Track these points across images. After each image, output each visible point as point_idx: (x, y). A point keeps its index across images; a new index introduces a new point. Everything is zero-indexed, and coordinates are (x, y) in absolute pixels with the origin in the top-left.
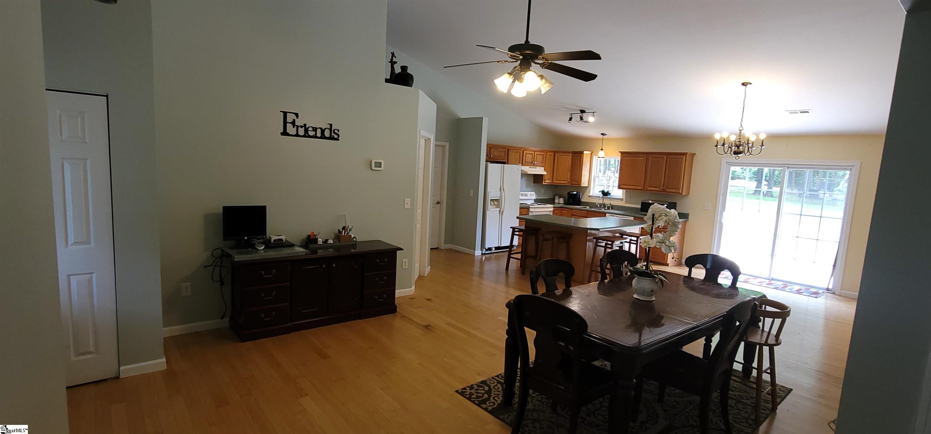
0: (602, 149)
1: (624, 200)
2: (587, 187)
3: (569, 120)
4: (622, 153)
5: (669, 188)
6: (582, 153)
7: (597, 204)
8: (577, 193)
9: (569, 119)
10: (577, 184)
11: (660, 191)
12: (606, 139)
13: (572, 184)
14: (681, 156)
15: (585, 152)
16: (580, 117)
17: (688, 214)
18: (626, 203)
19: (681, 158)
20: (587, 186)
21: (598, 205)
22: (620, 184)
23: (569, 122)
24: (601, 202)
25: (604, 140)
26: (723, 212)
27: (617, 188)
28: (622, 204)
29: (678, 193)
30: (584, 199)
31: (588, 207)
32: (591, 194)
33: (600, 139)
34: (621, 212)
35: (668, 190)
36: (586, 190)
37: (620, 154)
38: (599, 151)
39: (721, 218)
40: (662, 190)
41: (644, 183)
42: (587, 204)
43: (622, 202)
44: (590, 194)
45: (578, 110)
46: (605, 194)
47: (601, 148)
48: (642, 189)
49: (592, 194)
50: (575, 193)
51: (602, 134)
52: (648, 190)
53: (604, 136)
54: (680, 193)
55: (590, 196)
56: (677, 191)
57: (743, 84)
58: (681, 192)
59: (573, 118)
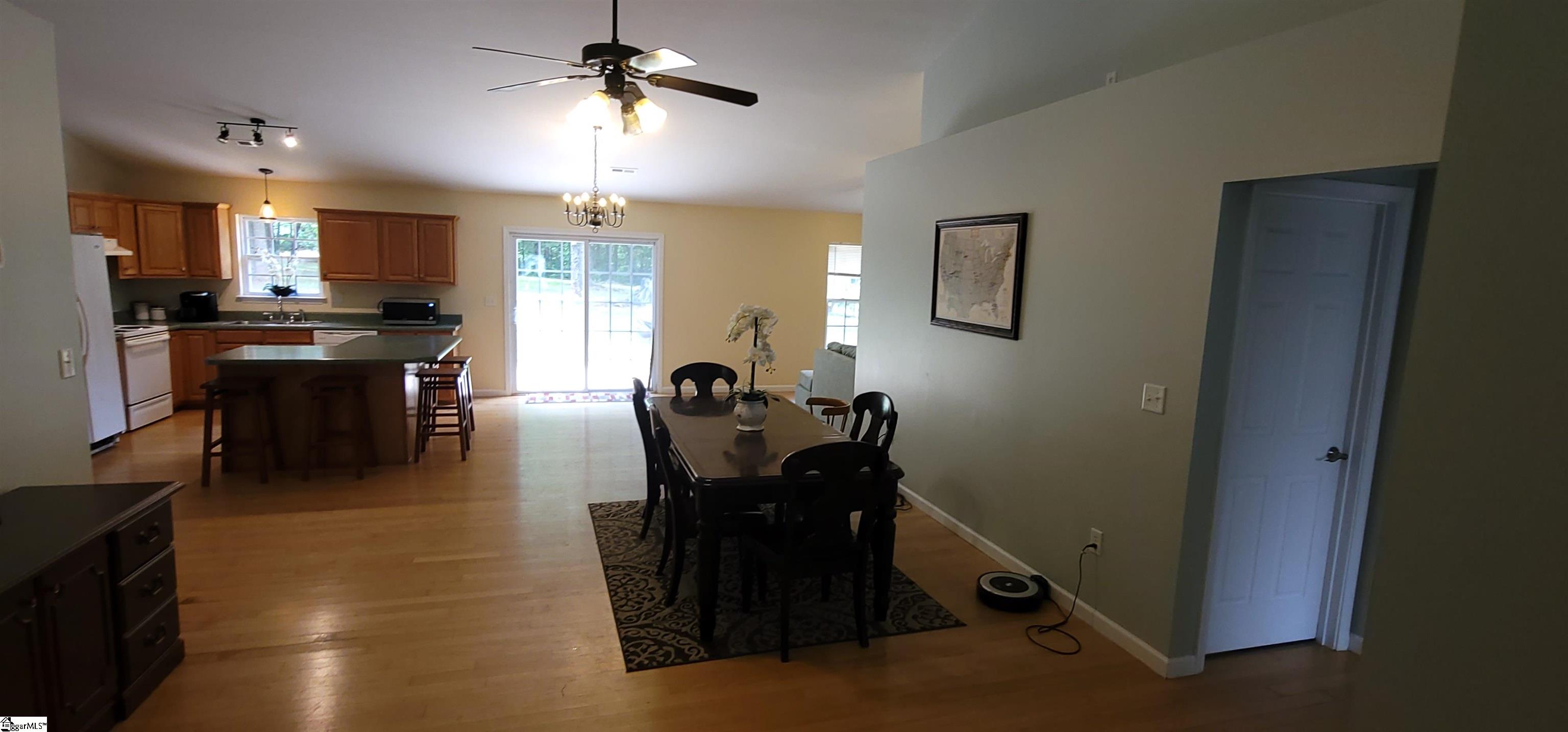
0: (267, 202)
1: (330, 300)
2: (231, 280)
3: (220, 137)
4: (320, 212)
5: (431, 276)
6: (214, 206)
7: (265, 314)
8: (209, 293)
9: (220, 134)
10: (211, 274)
11: (413, 281)
12: (274, 181)
13: (193, 276)
14: (445, 222)
15: (220, 206)
16: (253, 133)
17: (460, 316)
18: (334, 306)
19: (446, 225)
20: (230, 277)
21: (269, 315)
22: (325, 272)
23: (222, 140)
24: (277, 309)
25: (268, 183)
26: (515, 308)
27: (318, 279)
28: (328, 309)
29: (447, 282)
30: (225, 305)
31: (246, 322)
32: (242, 295)
33: (261, 180)
34: (329, 324)
35: (428, 279)
36: (228, 284)
37: (316, 213)
38: (261, 206)
39: (513, 317)
40: (417, 279)
41: (379, 268)
42: (238, 316)
43: (327, 304)
44: (239, 294)
45: (246, 118)
46: (282, 292)
47: (265, 200)
48: (377, 278)
49: (244, 295)
50: (205, 294)
51: (262, 170)
52: (388, 281)
53: (268, 175)
54: (450, 283)
55: (240, 299)
56: (445, 279)
57: (595, 128)
58: (452, 281)
59: (230, 133)
